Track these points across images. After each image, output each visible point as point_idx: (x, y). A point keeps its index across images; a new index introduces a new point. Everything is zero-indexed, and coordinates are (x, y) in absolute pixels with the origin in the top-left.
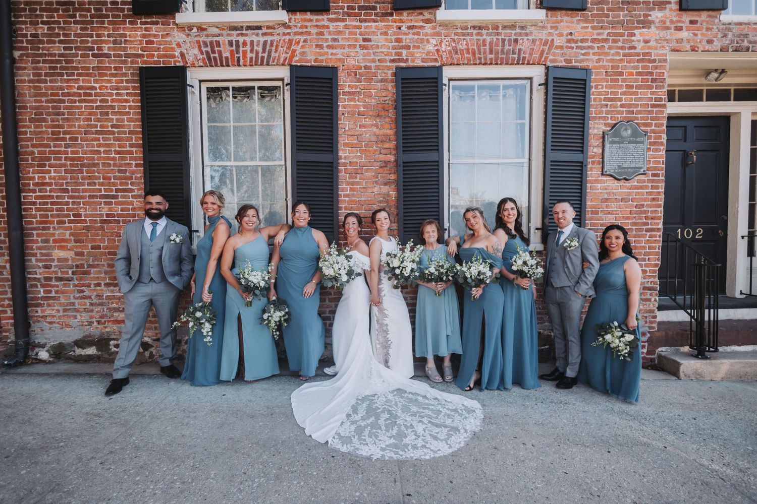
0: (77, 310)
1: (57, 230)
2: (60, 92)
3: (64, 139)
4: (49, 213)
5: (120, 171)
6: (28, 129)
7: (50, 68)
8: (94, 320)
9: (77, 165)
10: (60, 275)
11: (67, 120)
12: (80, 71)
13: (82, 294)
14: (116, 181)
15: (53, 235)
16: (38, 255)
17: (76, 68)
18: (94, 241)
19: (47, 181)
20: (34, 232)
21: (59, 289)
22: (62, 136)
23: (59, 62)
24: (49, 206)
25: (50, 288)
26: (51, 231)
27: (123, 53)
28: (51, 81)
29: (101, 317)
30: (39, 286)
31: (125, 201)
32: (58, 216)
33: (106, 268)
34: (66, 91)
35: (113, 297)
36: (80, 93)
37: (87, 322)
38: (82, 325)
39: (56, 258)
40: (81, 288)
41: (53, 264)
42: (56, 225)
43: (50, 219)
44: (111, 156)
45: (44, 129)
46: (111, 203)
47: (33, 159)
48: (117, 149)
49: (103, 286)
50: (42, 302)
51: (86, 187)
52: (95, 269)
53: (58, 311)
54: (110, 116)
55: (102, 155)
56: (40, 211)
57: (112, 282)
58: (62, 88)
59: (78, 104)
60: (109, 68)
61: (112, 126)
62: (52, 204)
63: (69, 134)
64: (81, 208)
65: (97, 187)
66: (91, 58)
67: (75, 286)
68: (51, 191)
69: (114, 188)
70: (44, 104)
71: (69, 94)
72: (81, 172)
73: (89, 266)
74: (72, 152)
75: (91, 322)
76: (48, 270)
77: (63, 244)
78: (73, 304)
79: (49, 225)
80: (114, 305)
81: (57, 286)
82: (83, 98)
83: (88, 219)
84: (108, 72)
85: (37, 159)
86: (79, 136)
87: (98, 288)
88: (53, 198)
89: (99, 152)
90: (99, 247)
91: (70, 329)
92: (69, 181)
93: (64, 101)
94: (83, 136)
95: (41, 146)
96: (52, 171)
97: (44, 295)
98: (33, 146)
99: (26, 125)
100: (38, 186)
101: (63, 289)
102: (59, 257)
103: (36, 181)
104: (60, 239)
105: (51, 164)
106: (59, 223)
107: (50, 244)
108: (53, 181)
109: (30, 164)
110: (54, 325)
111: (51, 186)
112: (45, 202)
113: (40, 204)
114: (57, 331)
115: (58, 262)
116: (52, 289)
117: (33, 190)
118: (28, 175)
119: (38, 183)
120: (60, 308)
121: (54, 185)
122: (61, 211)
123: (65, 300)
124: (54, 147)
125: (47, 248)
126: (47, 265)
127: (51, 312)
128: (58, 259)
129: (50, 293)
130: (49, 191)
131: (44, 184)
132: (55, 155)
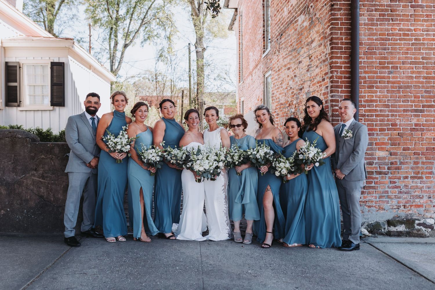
0: (388, 197)
1: (380, 135)
2: (387, 33)
3: (388, 68)
4: (374, 123)
5: (426, 92)
6: (362, 59)
7: (380, 15)
8: (401, 204)
9: (396, 87)
10: (379, 170)
11: (391, 53)
12: (402, 18)
13: (394, 185)
14: (423, 99)
15: (376, 139)
17: (399, 15)
18: (406, 144)
19: (374, 98)
21: (378, 180)
22: (386, 65)
23: (387, 10)
24: (374, 117)
25: (371, 180)
26: (375, 137)
27: (432, 4)
28: (381, 25)
29: (406, 203)
31: (430, 114)
32: (381, 125)
33: (412, 165)
34: (391, 32)
35: (416, 187)
36: (400, 34)
37: (396, 206)
38: (393, 208)
39: (377, 157)
40: (394, 180)
41: (375, 161)
42: (378, 132)
43: (374, 127)
44: (421, 80)
45: (374, 60)
46: (419, 116)
47: (365, 82)
48: (425, 75)
49: (410, 178)
50: (365, 191)
51: (402, 103)
52: (405, 166)
53: (376, 197)
54: (422, 51)
55: (414, 80)
56: (368, 121)
57: (416, 175)
58: (388, 30)
59: (398, 42)
60: (422, 16)
61: (423, 58)
62: (377, 116)
63: (392, 64)
64: (398, 119)
65: (410, 103)
66: (410, 8)
67: (390, 178)
68: (376, 106)
69: (421, 104)
70: (375, 41)
71: (393, 35)
72: (399, 92)
73: (401, 163)
74: (393, 77)
75: (399, 206)
76: (371, 166)
77: (383, 146)
78: (387, 192)
79: (373, 132)
80: (417, 193)
81: (377, 178)
82: (402, 37)
83: (401, 128)
84: (422, 19)
85: (368, 83)
86: (399, 65)
87: (406, 180)
88: (378, 112)
89: (412, 77)
90: (408, 149)
91: (383, 211)
92: (390, 99)
93: (389, 40)
94: (402, 65)
95: (371, 72)
96: (378, 92)
97: (367, 185)
98: (366, 72)
99: (361, 57)
100: (367, 102)
101: (381, 180)
102: (379, 156)
103: (367, 99)
104: (381, 142)
105: (377, 86)
106: (381, 130)
107: (373, 146)
108: (378, 99)
109: (363, 86)
110: (372, 208)
111: (377, 103)
112: (372, 114)
113: (368, 116)
114: (374, 213)
115: (378, 160)
116: (373, 181)
117: (363, 105)
118: (361, 94)
119: (367, 100)
120: (377, 195)
121: (379, 102)
122: (383, 121)
123: (381, 189)
124: (380, 74)
125: (371, 149)
126: (370, 162)
127: (371, 198)
128: (378, 158)
129: (371, 184)
130: (375, 106)
131: (372, 101)
132: (380, 80)
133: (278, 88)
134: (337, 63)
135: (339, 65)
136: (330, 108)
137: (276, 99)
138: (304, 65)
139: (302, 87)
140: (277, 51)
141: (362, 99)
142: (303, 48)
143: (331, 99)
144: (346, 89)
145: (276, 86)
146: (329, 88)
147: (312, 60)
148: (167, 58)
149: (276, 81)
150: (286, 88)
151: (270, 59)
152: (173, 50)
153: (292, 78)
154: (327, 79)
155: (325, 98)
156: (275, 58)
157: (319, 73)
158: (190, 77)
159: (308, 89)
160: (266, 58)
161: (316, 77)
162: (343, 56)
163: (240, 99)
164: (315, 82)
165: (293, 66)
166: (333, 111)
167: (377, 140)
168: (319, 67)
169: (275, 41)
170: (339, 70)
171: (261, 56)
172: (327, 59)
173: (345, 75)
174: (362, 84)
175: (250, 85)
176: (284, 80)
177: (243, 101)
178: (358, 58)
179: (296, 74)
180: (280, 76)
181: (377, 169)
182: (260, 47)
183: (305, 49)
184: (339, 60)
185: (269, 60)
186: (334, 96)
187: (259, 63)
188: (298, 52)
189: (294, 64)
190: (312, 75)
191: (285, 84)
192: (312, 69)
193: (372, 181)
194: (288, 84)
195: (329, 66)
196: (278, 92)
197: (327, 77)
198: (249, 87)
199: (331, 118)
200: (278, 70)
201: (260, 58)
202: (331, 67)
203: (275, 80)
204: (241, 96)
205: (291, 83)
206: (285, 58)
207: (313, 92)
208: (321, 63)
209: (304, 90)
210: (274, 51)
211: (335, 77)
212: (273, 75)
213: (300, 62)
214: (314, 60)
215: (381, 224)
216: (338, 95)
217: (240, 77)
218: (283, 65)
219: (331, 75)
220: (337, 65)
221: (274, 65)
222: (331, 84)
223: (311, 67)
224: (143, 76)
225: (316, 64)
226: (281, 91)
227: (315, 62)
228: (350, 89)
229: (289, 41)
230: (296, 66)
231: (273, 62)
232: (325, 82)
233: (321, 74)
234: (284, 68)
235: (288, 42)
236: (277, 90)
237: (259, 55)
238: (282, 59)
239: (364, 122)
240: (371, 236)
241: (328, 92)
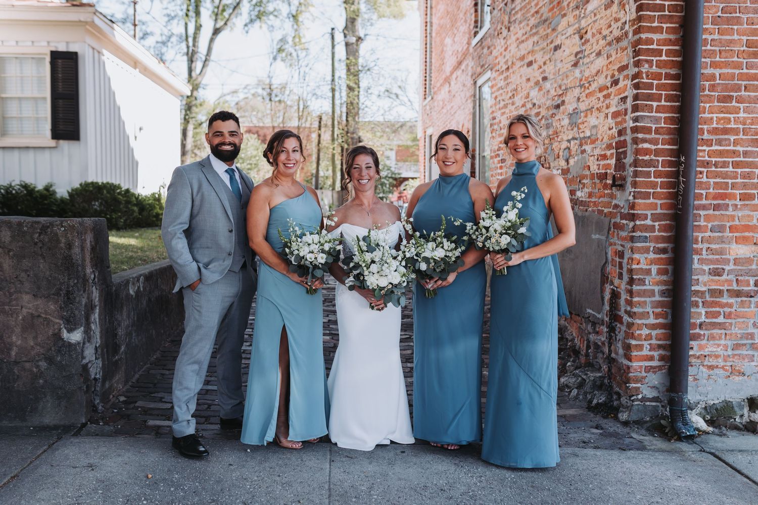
0: (753, 347)
1: (740, 209)
4: (730, 181)
10: (735, 287)
15: (733, 218)
16: (704, 252)
19: (732, 125)
20: (702, 213)
21: (733, 310)
24: (731, 169)
25: (718, 309)
26: (730, 212)
30: (701, 304)
32: (745, 186)
39: (732, 258)
41: (727, 268)
42: (738, 202)
43: (730, 191)
45: (736, 37)
47: (713, 88)
50: (702, 332)
53: (726, 348)
56: (716, 177)
62: (736, 165)
68: (736, 143)
76: (717, 278)
77: (747, 234)
79: (727, 201)
81: (730, 305)
85: (719, 89)
88: (739, 156)
91: (740, 378)
95: (727, 65)
96: (742, 110)
97: (707, 320)
98: (714, 65)
99: (707, 29)
100: (716, 134)
101: (739, 310)
102: (738, 257)
103: (715, 125)
104: (743, 225)
105: (740, 96)
106: (744, 197)
107: (724, 234)
108: (741, 126)
109: (707, 95)
110: (716, 371)
111: (737, 135)
112: (724, 162)
113: (716, 165)
114: (720, 381)
115: (735, 264)
116: (721, 310)
117: (707, 140)
118: (703, 115)
119: (716, 128)
120: (729, 343)
121: (742, 133)
122: (749, 178)
123: (739, 329)
124: (747, 68)
125: (719, 240)
126: (717, 269)
127: (715, 350)
128: (735, 259)
129: (716, 318)
130: (734, 143)
131: (726, 131)
132: (747, 82)
133: (505, 106)
134: (651, 41)
135: (654, 46)
136: (629, 145)
137: (501, 129)
138: (567, 52)
139: (559, 102)
140: (503, 28)
141: (705, 127)
142: (565, 15)
143: (635, 124)
144: (668, 104)
145: (501, 101)
146: (629, 101)
147: (587, 41)
148: (291, 54)
149: (501, 91)
150: (524, 106)
151: (489, 48)
152: (303, 40)
153: (537, 83)
154: (624, 80)
155: (617, 124)
156: (500, 43)
157: (605, 68)
158: (333, 90)
159: (575, 105)
160: (481, 45)
161: (596, 78)
162: (665, 26)
163: (425, 132)
164: (591, 89)
165: (539, 58)
166: (637, 152)
167: (733, 220)
168: (605, 56)
169: (501, 9)
170: (655, 59)
171: (469, 43)
172: (626, 34)
173: (668, 71)
174: (707, 92)
175: (446, 102)
176: (519, 89)
177: (431, 136)
178: (701, 31)
179: (546, 75)
180: (509, 80)
181: (732, 285)
182: (468, 25)
183: (570, 18)
184: (655, 37)
185: (485, 51)
186: (640, 119)
187: (464, 58)
188: (552, 26)
189: (542, 53)
190: (587, 74)
191: (522, 97)
192: (586, 60)
193: (719, 312)
194: (527, 97)
195: (630, 51)
196: (503, 113)
197: (627, 77)
198: (443, 108)
199: (632, 169)
200: (505, 67)
201: (468, 47)
202: (637, 53)
203: (498, 90)
204: (427, 126)
205: (534, 93)
206: (523, 41)
207: (587, 110)
208: (610, 44)
209: (566, 108)
210: (499, 28)
211: (644, 76)
212: (494, 79)
213: (557, 48)
214: (593, 41)
215: (734, 406)
216: (650, 117)
217: (425, 88)
218: (518, 57)
219: (636, 70)
220: (651, 47)
221: (496, 58)
222: (635, 92)
223: (584, 57)
224: (253, 91)
225: (596, 48)
226: (511, 111)
227: (594, 45)
228: (677, 104)
229: (533, 4)
230: (547, 57)
231: (495, 53)
232: (618, 87)
233: (608, 69)
234: (519, 64)
235: (528, 7)
236: (503, 111)
237: (465, 42)
238: (515, 45)
239: (707, 178)
240: (713, 433)
241: (626, 110)
